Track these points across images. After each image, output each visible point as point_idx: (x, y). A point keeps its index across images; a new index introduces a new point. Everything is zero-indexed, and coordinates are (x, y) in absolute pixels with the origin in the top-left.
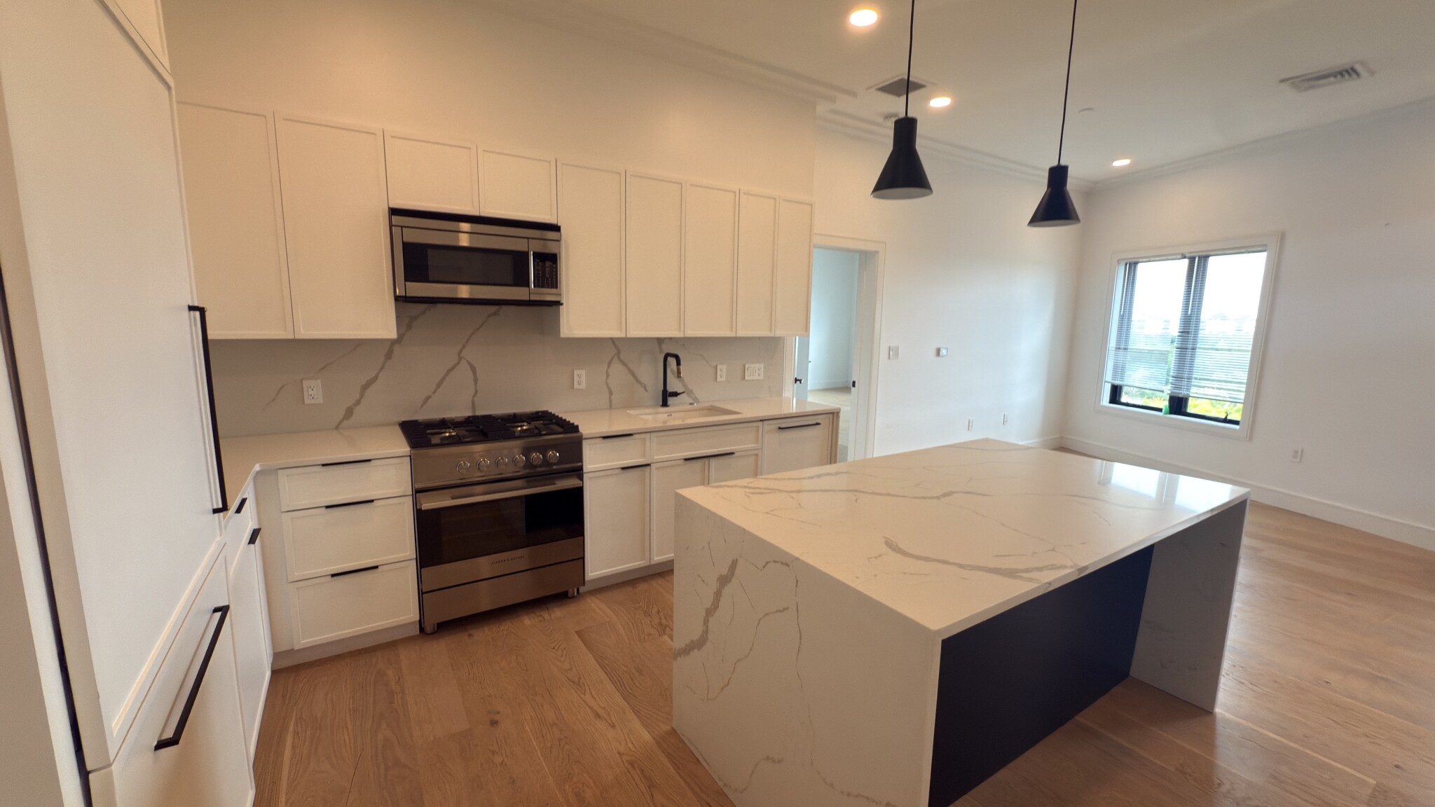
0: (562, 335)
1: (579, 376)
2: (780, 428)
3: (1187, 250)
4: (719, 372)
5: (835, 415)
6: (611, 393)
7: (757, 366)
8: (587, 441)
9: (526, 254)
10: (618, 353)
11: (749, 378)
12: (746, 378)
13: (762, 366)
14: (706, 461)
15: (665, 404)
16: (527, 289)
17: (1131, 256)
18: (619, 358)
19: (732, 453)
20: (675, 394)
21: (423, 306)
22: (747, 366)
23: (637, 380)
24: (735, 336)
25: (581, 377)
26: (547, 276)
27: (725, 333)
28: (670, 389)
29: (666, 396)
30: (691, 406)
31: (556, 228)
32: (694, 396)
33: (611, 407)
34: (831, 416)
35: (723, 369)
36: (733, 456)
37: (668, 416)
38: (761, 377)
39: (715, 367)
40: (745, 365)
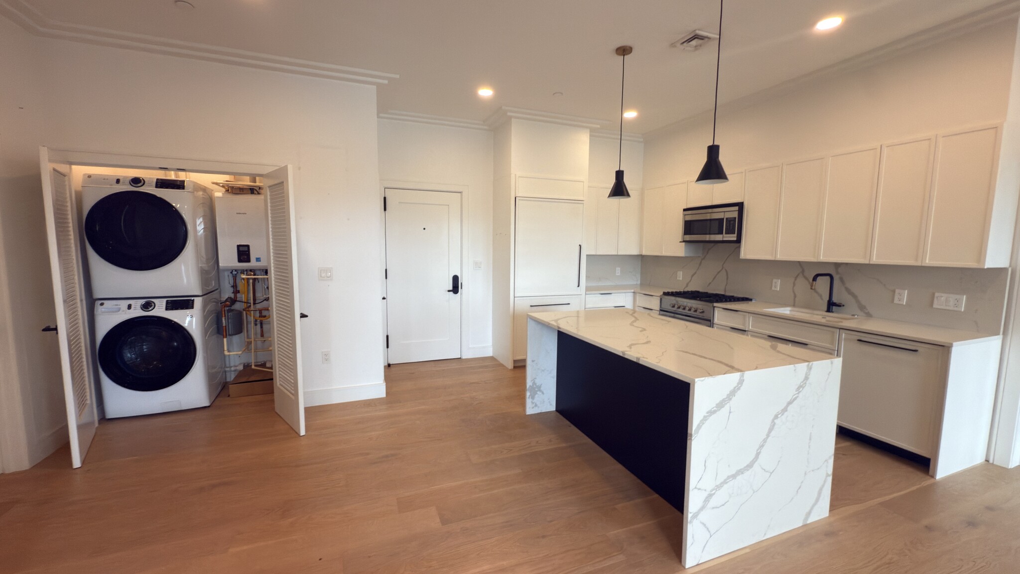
0: (741, 258)
1: (776, 283)
2: (860, 340)
4: (897, 295)
5: (945, 349)
6: (795, 296)
7: (954, 296)
8: (716, 308)
9: (723, 219)
10: (803, 272)
11: (939, 307)
12: (935, 306)
13: (962, 297)
15: (829, 310)
16: (722, 235)
18: (803, 274)
20: (839, 305)
21: (712, 244)
22: (937, 294)
23: (816, 292)
26: (731, 228)
29: (831, 306)
31: (741, 204)
32: (867, 311)
33: (794, 304)
35: (903, 296)
38: (961, 309)
39: (894, 291)
40: (934, 294)
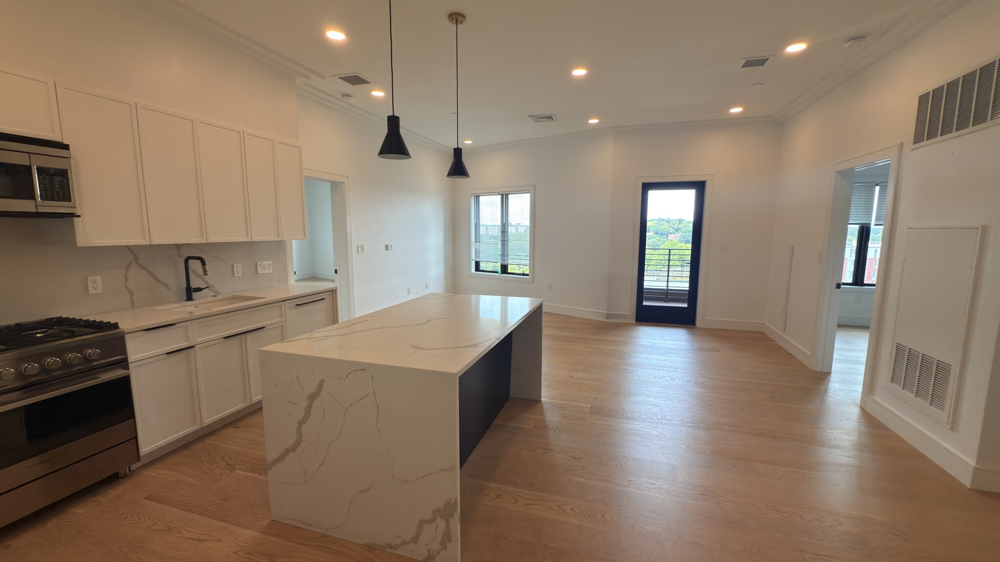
0: (79, 245)
1: (94, 282)
2: (297, 305)
3: (500, 191)
4: (235, 269)
5: (334, 292)
6: (131, 294)
7: (266, 263)
8: (128, 335)
9: (28, 169)
10: (136, 257)
11: (262, 272)
12: (259, 273)
13: (270, 262)
14: (243, 336)
15: (189, 298)
16: (33, 202)
17: (477, 192)
18: (137, 263)
19: (264, 327)
20: (199, 290)
22: (258, 264)
23: (159, 282)
24: (250, 240)
25: (96, 283)
26: (57, 189)
27: (242, 238)
28: (194, 285)
29: (190, 293)
30: (214, 298)
31: (66, 147)
32: (215, 290)
33: (132, 306)
34: (331, 292)
35: (239, 269)
36: (265, 329)
37: (195, 307)
38: (271, 271)
39: (232, 266)
40: (257, 263)
